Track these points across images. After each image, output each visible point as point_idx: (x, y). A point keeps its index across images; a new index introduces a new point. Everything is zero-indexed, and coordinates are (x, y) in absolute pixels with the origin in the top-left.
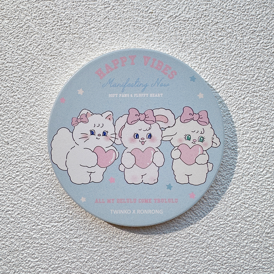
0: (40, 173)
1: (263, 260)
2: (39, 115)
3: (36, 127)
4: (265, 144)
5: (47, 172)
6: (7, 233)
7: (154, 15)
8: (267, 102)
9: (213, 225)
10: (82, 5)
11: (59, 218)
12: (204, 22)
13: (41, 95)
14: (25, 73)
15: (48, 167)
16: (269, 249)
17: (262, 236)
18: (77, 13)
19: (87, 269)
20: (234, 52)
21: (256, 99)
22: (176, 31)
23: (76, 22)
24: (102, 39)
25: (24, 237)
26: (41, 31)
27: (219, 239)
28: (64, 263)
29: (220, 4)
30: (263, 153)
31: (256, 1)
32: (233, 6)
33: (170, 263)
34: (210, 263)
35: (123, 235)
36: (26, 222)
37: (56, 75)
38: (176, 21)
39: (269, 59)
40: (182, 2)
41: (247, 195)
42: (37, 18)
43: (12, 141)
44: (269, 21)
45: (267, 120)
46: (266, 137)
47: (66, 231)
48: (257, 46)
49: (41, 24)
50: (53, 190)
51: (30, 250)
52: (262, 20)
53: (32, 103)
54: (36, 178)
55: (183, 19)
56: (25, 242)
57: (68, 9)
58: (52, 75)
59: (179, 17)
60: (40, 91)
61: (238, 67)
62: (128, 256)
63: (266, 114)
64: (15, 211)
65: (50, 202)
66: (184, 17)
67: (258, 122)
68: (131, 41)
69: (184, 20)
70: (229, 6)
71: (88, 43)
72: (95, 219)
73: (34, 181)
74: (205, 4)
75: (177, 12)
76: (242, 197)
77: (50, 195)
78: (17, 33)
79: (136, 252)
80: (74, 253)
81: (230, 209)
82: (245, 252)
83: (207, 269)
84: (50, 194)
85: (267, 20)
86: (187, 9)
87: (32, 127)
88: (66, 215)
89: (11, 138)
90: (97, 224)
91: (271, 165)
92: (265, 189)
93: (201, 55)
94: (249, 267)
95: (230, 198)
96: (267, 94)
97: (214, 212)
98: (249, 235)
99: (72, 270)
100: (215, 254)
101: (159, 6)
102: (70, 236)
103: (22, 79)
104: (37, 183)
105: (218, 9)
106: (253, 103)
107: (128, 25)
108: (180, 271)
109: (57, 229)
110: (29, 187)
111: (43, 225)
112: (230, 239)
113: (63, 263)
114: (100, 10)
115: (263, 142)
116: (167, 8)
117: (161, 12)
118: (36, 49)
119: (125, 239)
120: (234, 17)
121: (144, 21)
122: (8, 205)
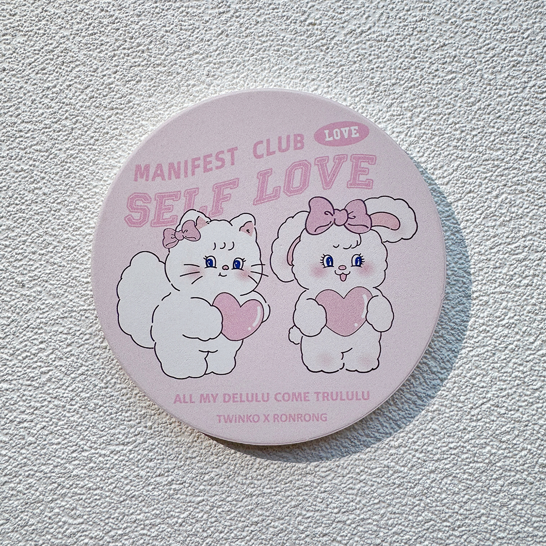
0: (87, 346)
1: (534, 519)
2: (86, 228)
3: (80, 252)
6: (20, 466)
9: (435, 450)
10: (173, 7)
11: (126, 435)
13: (90, 187)
14: (58, 143)
19: (182, 539)
20: (478, 104)
22: (362, 61)
25: (54, 474)
28: (136, 527)
29: (450, 9)
30: (535, 305)
31: (521, 3)
32: (476, 12)
33: (350, 525)
34: (428, 527)
36: (59, 443)
37: (120, 149)
38: (362, 41)
40: (374, 4)
41: (502, 389)
42: (83, 34)
43: (31, 281)
48: (522, 92)
50: (114, 380)
51: (66, 501)
52: (534, 40)
53: (72, 204)
54: (79, 355)
57: (145, 16)
58: (112, 148)
60: (89, 179)
63: (542, 227)
64: (36, 421)
66: (378, 34)
67: (525, 243)
70: (467, 11)
71: (186, 84)
72: (198, 438)
73: (75, 360)
74: (419, 9)
75: (364, 24)
76: (493, 393)
77: (107, 390)
78: (42, 63)
80: (155, 506)
81: (469, 417)
82: (498, 504)
83: (422, 537)
84: (107, 388)
86: (384, 17)
89: (30, 274)
90: (203, 447)
94: (506, 534)
95: (468, 396)
97: (437, 423)
98: (507, 469)
99: (151, 541)
100: (438, 508)
101: (328, 11)
103: (51, 156)
104: (82, 365)
105: (445, 18)
106: (515, 206)
107: (265, 49)
108: (369, 541)
109: (121, 458)
110: (66, 374)
112: (469, 477)
113: (133, 527)
114: (210, 19)
115: (534, 284)
116: (344, 15)
119: (259, 477)
120: (477, 35)
122: (23, 409)
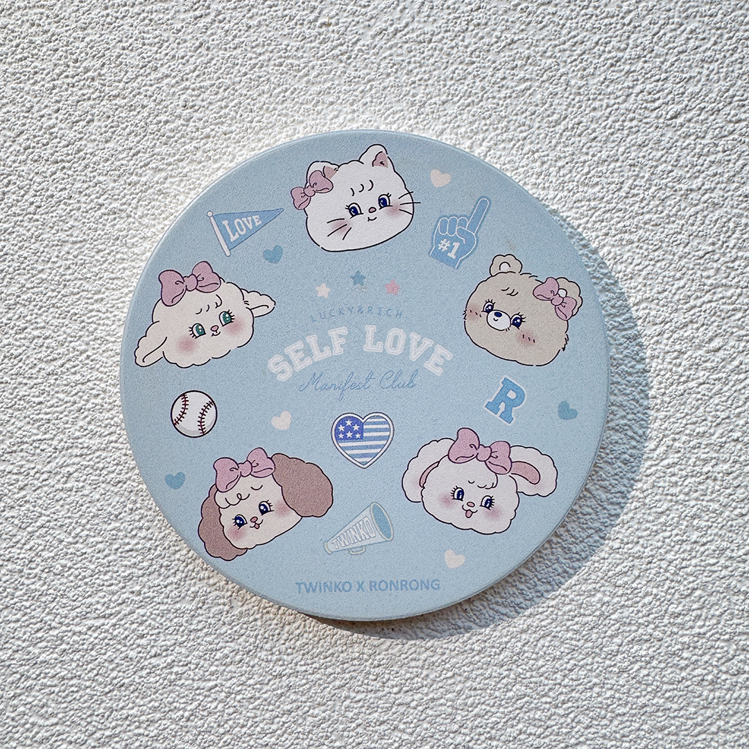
4: (658, 375)
5: (66, 482)
7: (333, 31)
8: (661, 258)
12: (475, 43)
15: (66, 471)
16: (682, 658)
17: (660, 625)
18: (119, 37)
21: (629, 251)
23: (118, 62)
24: (193, 106)
26: (22, 94)
27: (543, 637)
35: (282, 642)
39: (661, 136)
44: (656, 30)
45: (663, 306)
46: (662, 354)
47: (129, 638)
49: (21, 73)
55: (417, 37)
56: (18, 676)
59: (403, 33)
61: (577, 163)
62: (299, 696)
65: (79, 565)
68: (275, 109)
69: (418, 39)
79: (320, 685)
85: (652, 26)
87: (16, 362)
88: (124, 596)
91: (678, 430)
92: (664, 497)
93: (471, 135)
96: (658, 234)
102: (140, 652)
111: (64, 628)
117: (353, 21)
118: (10, 146)
121: (308, 50)
